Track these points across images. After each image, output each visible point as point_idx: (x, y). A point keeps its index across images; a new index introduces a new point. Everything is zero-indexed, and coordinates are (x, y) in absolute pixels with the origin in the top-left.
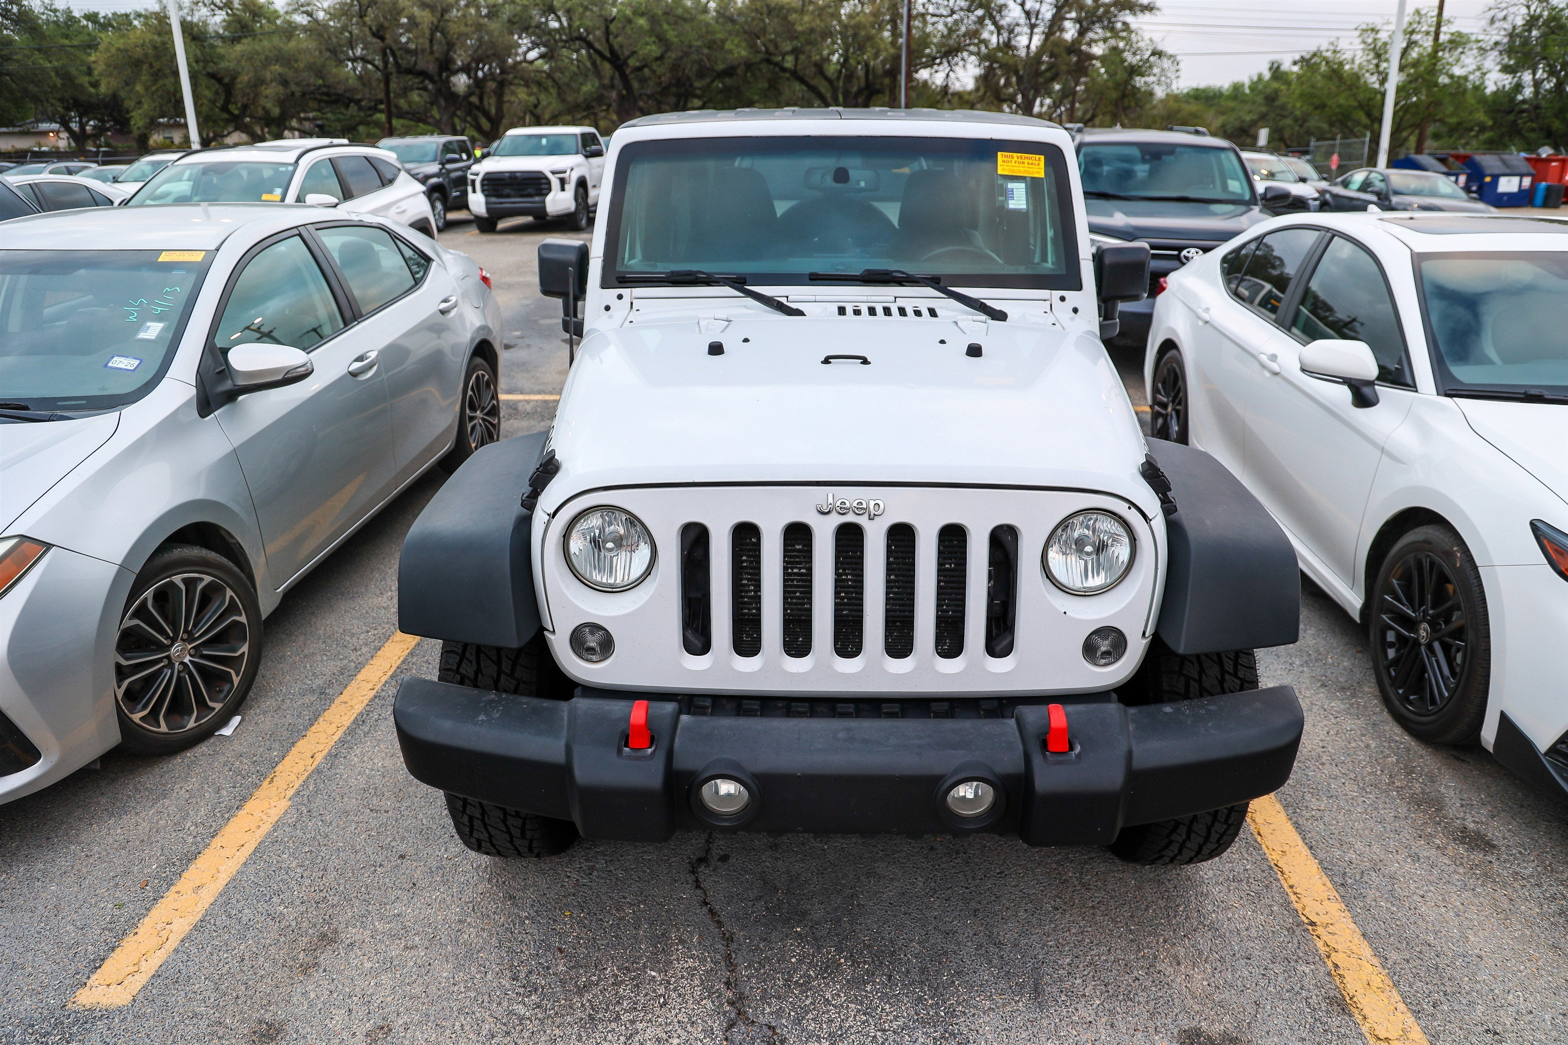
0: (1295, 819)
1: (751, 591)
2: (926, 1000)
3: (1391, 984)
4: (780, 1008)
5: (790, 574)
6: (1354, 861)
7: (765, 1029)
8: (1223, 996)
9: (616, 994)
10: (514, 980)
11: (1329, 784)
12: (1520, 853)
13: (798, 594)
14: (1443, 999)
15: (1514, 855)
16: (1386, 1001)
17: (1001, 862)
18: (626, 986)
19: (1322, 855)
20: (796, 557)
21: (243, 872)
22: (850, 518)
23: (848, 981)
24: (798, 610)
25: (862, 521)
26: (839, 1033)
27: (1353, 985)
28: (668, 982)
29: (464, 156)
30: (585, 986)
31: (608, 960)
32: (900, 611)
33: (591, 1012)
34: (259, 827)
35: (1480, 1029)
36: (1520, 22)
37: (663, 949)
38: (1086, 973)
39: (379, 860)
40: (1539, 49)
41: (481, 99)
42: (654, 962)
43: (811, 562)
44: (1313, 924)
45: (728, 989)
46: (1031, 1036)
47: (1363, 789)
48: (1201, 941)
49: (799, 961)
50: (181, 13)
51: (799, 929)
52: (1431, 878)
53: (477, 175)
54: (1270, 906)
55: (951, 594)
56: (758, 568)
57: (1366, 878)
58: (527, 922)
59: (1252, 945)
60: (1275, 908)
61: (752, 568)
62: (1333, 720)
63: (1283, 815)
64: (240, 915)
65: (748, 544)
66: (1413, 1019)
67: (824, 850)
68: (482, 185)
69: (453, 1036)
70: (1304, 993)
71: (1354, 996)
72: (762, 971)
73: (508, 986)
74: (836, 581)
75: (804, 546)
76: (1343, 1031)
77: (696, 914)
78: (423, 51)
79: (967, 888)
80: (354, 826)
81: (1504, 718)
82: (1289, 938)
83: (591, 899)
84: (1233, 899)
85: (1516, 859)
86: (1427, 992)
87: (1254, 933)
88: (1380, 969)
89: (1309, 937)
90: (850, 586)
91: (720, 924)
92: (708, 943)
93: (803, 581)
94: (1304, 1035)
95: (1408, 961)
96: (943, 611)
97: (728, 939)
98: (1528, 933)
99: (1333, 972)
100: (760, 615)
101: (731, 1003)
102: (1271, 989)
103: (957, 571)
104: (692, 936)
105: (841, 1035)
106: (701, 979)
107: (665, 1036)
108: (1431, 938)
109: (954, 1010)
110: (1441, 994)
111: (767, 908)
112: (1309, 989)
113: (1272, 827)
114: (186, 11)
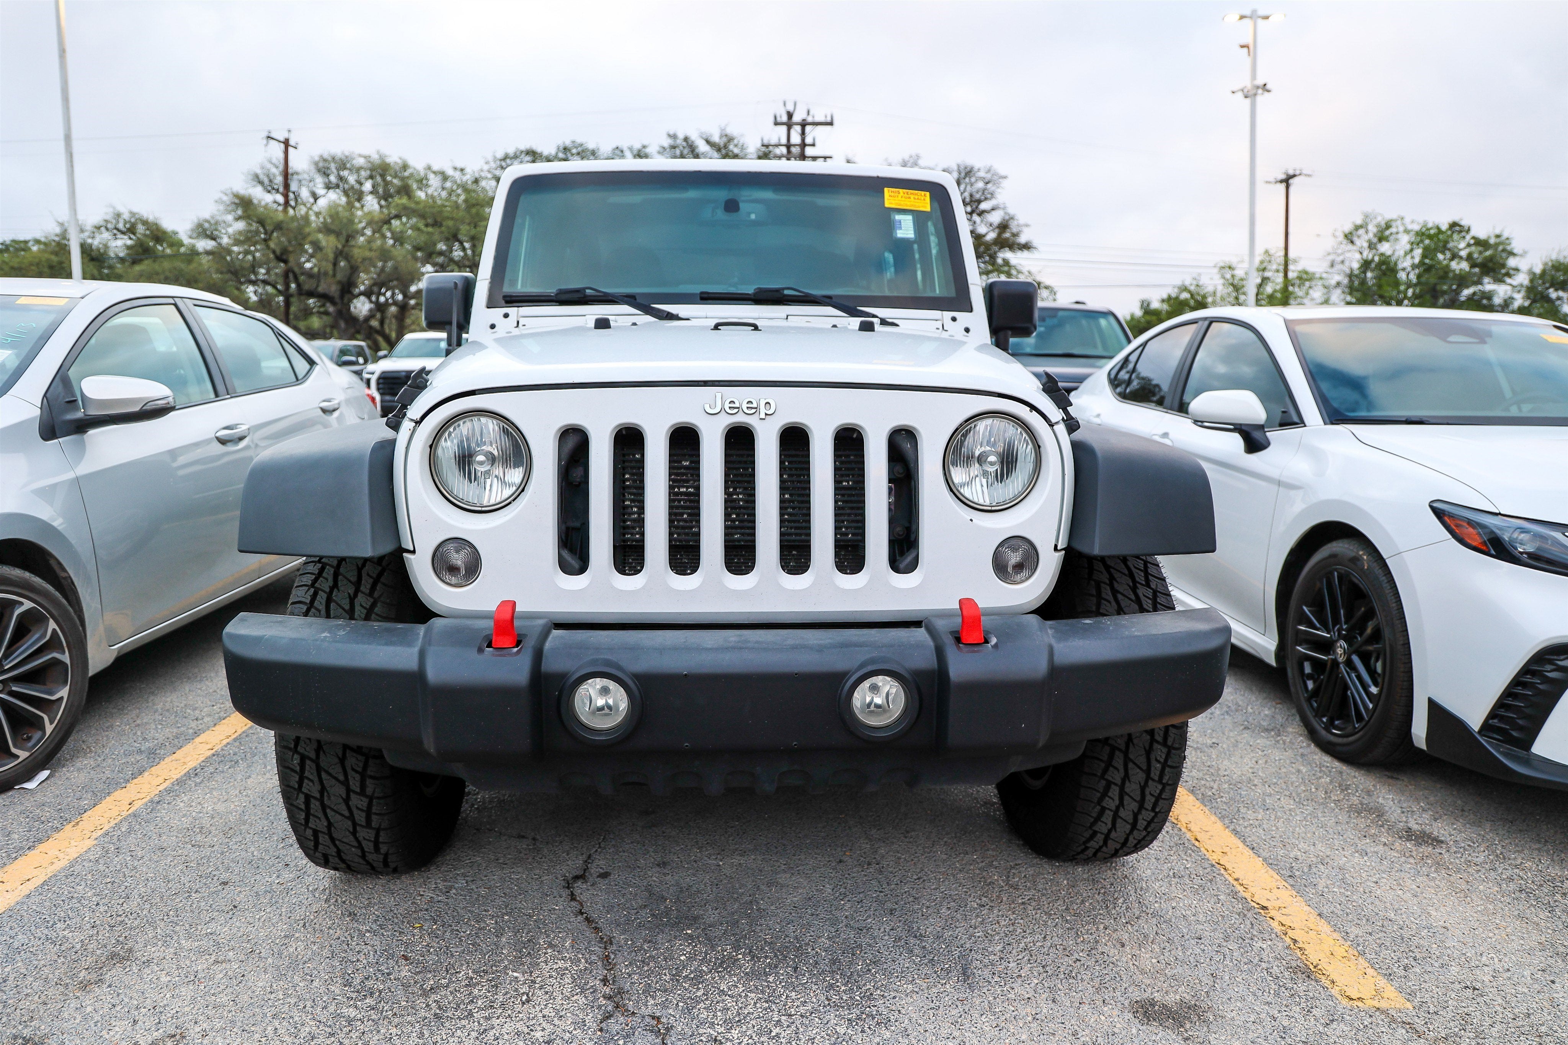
0: (1232, 827)
1: (634, 513)
2: (838, 986)
3: (1356, 954)
4: (667, 1000)
5: (677, 494)
6: (1300, 857)
7: (648, 1019)
8: (1176, 971)
9: (470, 994)
10: (345, 986)
11: (1264, 800)
12: (1469, 845)
13: (685, 516)
14: (1413, 963)
15: (1464, 847)
16: (1353, 967)
17: (918, 870)
18: (483, 986)
19: (1265, 854)
20: (683, 474)
21: (23, 903)
22: (740, 418)
23: (747, 974)
24: (687, 534)
25: (752, 421)
26: (737, 1019)
27: (1314, 955)
28: (534, 982)
29: (361, 360)
30: (432, 989)
31: (462, 965)
32: (796, 535)
33: (438, 1011)
34: (52, 863)
35: (1457, 986)
36: (1356, 266)
37: (529, 953)
38: (1020, 957)
39: (195, 888)
40: (1375, 288)
41: (382, 323)
42: (517, 963)
43: (699, 480)
44: (1264, 908)
45: (605, 985)
46: (962, 1013)
47: (1300, 802)
48: (1146, 927)
49: (689, 959)
50: (82, 235)
51: (689, 932)
52: (1382, 868)
53: (373, 373)
54: (1217, 895)
55: (849, 515)
56: (642, 488)
57: (1314, 870)
58: (367, 935)
59: (1201, 927)
60: (1221, 897)
61: (636, 488)
62: (1260, 753)
63: (1219, 824)
64: (12, 941)
65: (631, 461)
66: (1385, 981)
67: (719, 866)
68: (378, 384)
69: (263, 1040)
70: (1264, 965)
71: (1318, 965)
72: (646, 968)
73: (337, 991)
74: (726, 501)
75: (691, 462)
76: (1311, 994)
77: (569, 922)
78: (326, 274)
79: (881, 892)
80: (170, 859)
81: (1433, 706)
82: (1241, 920)
83: (447, 913)
84: (1176, 892)
85: (1465, 850)
86: (1396, 958)
87: (1201, 917)
88: (1342, 942)
89: (1262, 918)
90: (740, 507)
91: (597, 929)
92: (582, 946)
93: (691, 501)
94: (1269, 1000)
95: (1370, 934)
96: (842, 534)
97: (606, 942)
98: (1491, 907)
99: (1292, 946)
100: (643, 541)
101: (609, 998)
102: (1227, 962)
103: (856, 489)
104: (564, 940)
105: (739, 1021)
106: (572, 977)
107: (526, 1030)
108: (1392, 915)
109: (871, 994)
110: (1411, 959)
111: (653, 915)
112: (1269, 962)
113: (1209, 834)
114: (87, 234)
